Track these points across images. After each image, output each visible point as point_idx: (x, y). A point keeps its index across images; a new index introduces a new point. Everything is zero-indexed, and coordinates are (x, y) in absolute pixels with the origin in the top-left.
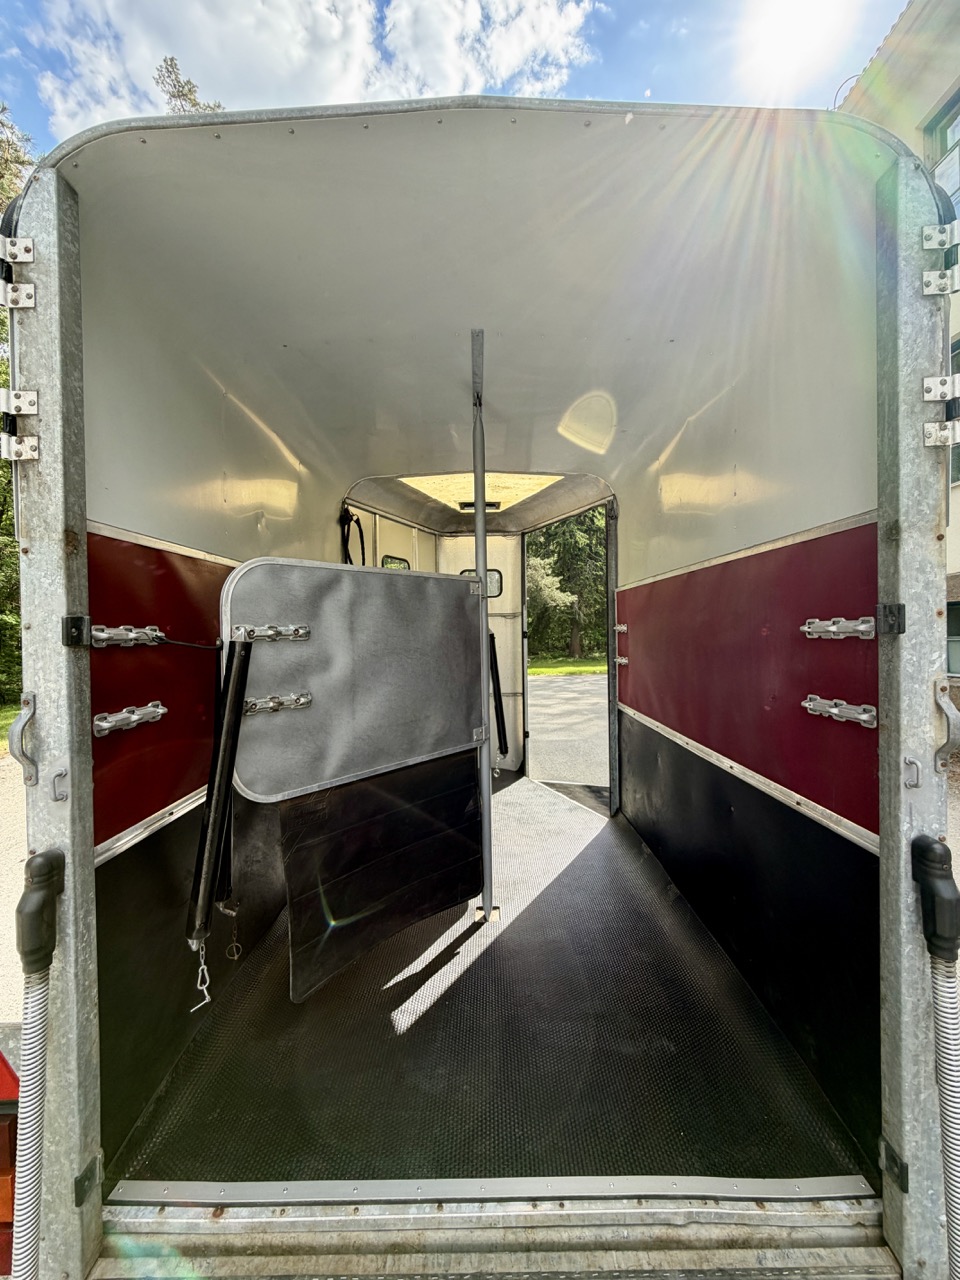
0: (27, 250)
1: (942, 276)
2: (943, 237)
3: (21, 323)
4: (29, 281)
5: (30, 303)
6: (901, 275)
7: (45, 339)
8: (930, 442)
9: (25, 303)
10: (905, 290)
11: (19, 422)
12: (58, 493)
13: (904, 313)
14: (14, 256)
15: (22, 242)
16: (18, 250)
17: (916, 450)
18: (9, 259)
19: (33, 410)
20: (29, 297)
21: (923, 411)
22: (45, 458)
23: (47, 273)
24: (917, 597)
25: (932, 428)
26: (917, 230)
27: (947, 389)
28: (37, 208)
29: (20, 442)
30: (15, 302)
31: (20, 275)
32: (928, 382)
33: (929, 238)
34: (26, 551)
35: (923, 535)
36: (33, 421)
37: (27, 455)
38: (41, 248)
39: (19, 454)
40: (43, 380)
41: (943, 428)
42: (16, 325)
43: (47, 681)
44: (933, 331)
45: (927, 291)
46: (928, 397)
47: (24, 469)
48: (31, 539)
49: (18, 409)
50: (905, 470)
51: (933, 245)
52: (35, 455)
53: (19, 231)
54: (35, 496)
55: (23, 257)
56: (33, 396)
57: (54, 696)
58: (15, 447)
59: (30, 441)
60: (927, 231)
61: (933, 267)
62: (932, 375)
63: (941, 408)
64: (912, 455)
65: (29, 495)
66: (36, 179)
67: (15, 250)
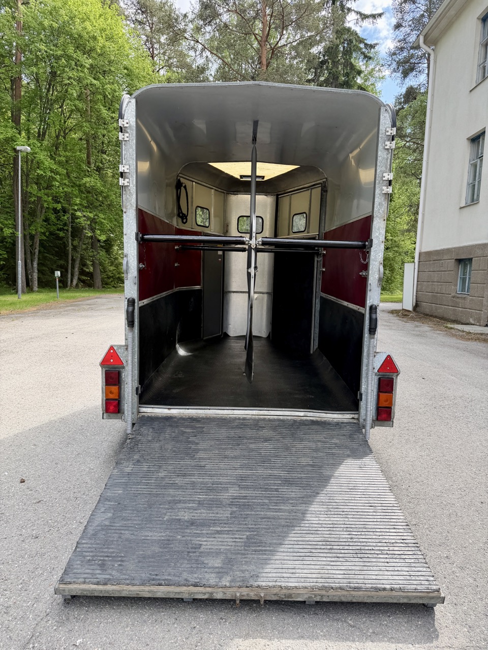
0: (127, 123)
1: (391, 143)
2: (392, 132)
3: (124, 145)
4: (127, 132)
5: (128, 139)
6: (379, 142)
7: (131, 150)
8: (383, 192)
9: (126, 139)
10: (380, 147)
11: (123, 174)
12: (134, 196)
13: (379, 153)
14: (123, 125)
15: (126, 121)
16: (125, 123)
17: (380, 194)
18: (122, 126)
19: (128, 171)
20: (127, 137)
21: (382, 183)
22: (131, 185)
23: (132, 130)
24: (377, 237)
25: (384, 188)
26: (384, 129)
27: (389, 177)
28: (130, 110)
29: (124, 180)
30: (123, 139)
31: (125, 130)
32: (384, 174)
33: (388, 132)
34: (125, 212)
35: (380, 219)
36: (127, 174)
37: (126, 184)
38: (131, 123)
39: (124, 184)
40: (131, 162)
41: (388, 188)
42: (123, 145)
43: (131, 250)
44: (387, 159)
45: (386, 147)
46: (384, 179)
47: (125, 188)
48: (126, 209)
49: (124, 170)
50: (376, 200)
51: (389, 134)
52: (128, 184)
53: (125, 117)
54: (128, 196)
55: (126, 125)
56: (128, 167)
57: (133, 254)
58: (123, 182)
59: (127, 180)
60: (387, 129)
61: (389, 140)
62: (386, 172)
63: (388, 182)
64: (378, 196)
65: (126, 196)
66: (130, 102)
67: (124, 123)
